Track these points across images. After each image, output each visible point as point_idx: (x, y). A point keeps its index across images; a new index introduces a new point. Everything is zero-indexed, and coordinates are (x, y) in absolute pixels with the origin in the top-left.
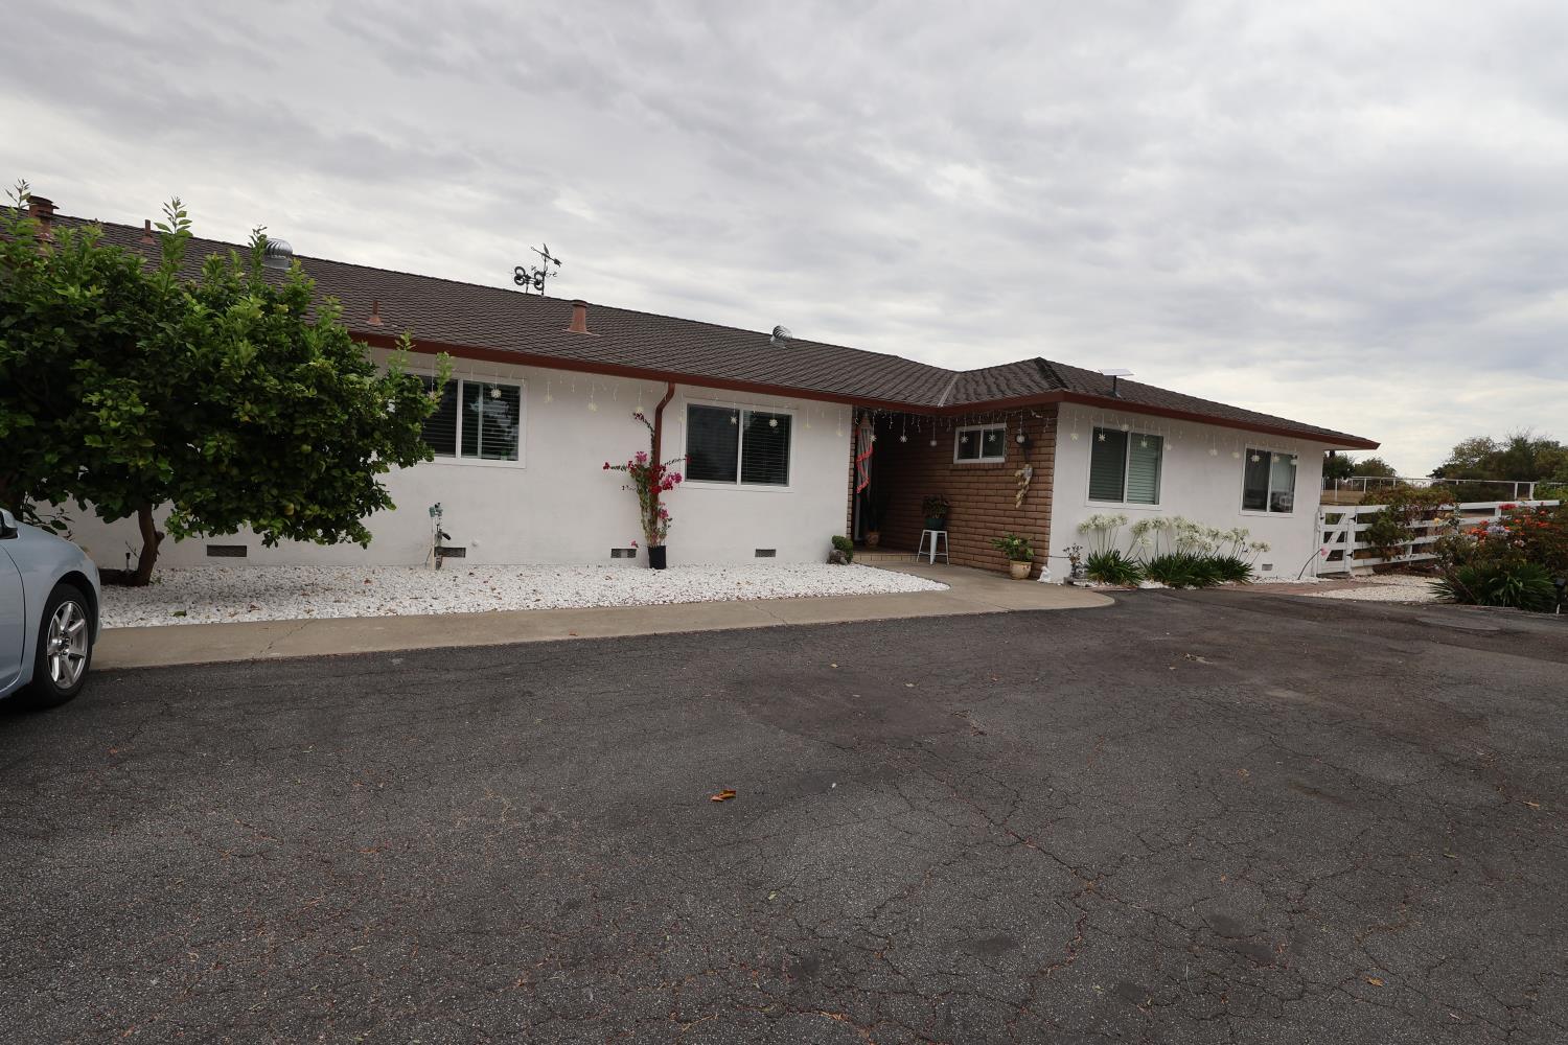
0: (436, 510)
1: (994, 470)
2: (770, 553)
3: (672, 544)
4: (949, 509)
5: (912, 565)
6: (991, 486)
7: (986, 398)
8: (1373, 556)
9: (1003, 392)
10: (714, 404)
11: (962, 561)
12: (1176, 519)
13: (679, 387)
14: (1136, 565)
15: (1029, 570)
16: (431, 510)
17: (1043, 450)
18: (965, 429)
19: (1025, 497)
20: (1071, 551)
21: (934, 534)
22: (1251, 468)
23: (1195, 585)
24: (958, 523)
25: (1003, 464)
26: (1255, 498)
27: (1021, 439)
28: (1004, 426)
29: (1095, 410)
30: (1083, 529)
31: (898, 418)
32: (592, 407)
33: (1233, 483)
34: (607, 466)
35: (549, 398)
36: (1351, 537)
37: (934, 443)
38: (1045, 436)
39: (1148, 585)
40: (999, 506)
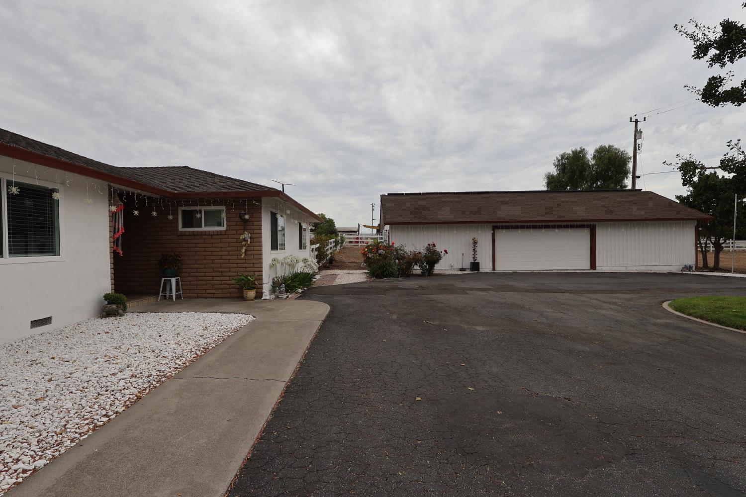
1: (217, 235)
2: (46, 321)
6: (215, 245)
15: (255, 293)
17: (254, 223)
19: (246, 251)
21: (173, 280)
25: (225, 231)
28: (223, 208)
38: (256, 215)
40: (225, 257)
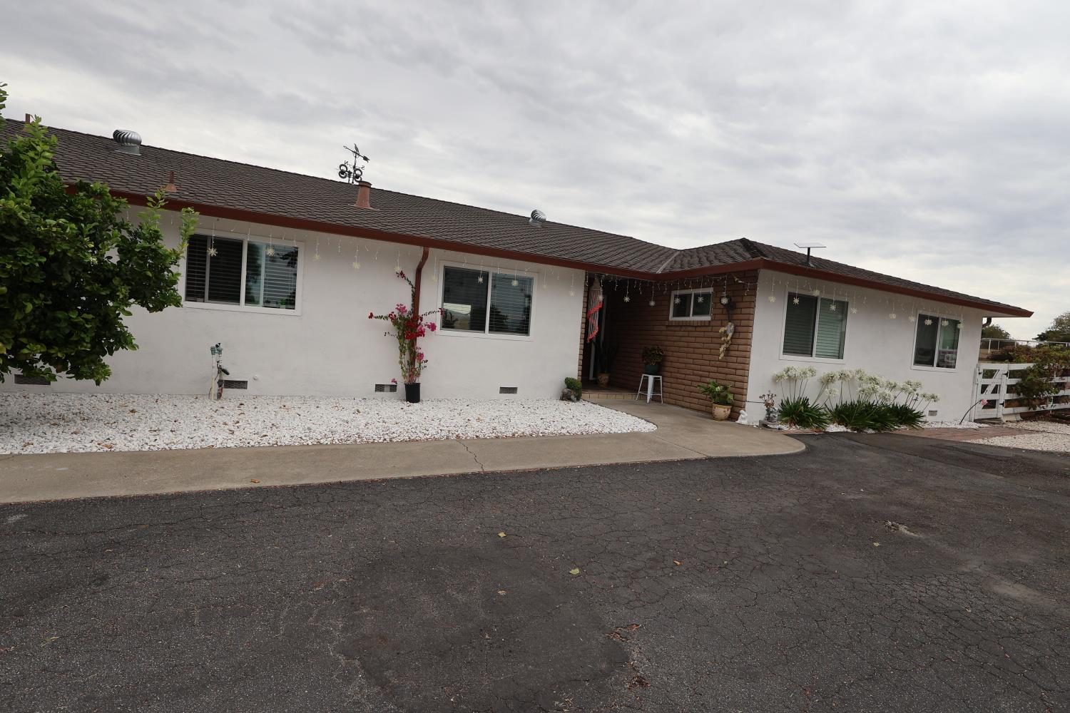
0: (216, 349)
1: (701, 326)
2: (512, 390)
3: (425, 381)
4: (664, 358)
5: (631, 403)
6: (698, 340)
7: (697, 266)
8: (1021, 405)
9: (711, 262)
10: (463, 266)
11: (673, 401)
12: (858, 372)
13: (433, 252)
14: (822, 411)
15: (729, 412)
16: (212, 349)
17: (744, 311)
18: (678, 292)
19: (727, 350)
20: (766, 398)
21: (651, 378)
22: (922, 328)
23: (874, 429)
24: (672, 370)
25: (709, 322)
26: (924, 356)
27: (724, 301)
28: (711, 290)
29: (790, 276)
30: (777, 379)
31: (622, 283)
32: (356, 265)
33: (907, 342)
34: (371, 316)
35: (317, 257)
36: (1004, 389)
37: (652, 303)
38: (746, 299)
39: (833, 428)
40: (705, 357)
